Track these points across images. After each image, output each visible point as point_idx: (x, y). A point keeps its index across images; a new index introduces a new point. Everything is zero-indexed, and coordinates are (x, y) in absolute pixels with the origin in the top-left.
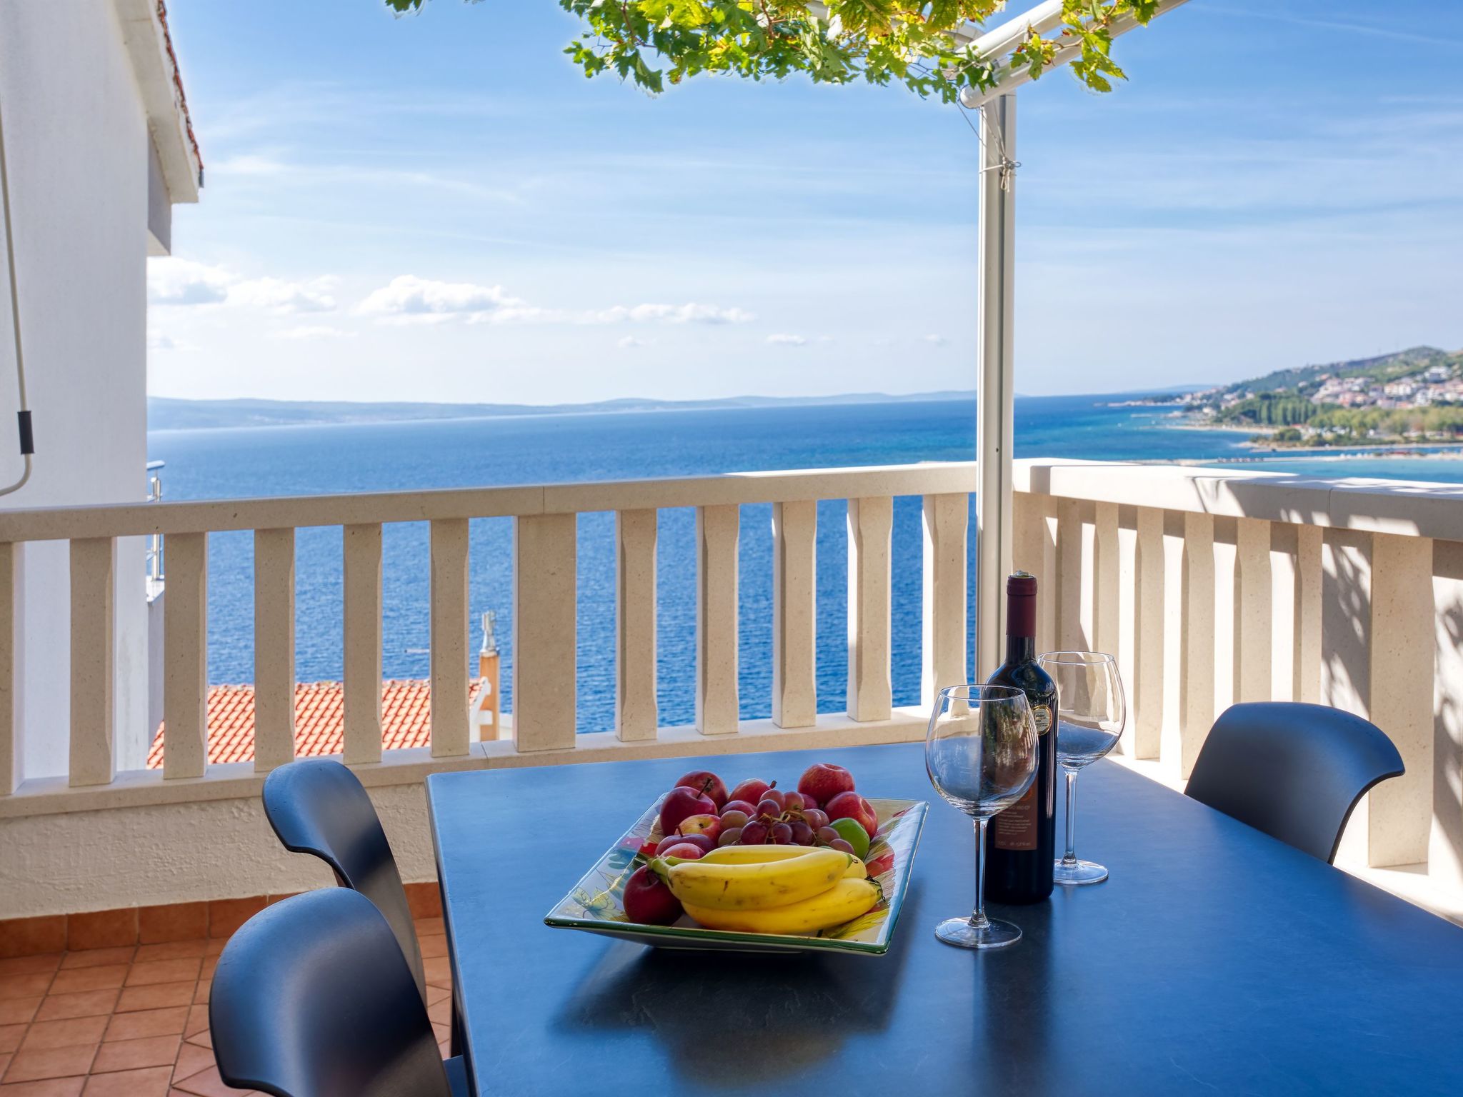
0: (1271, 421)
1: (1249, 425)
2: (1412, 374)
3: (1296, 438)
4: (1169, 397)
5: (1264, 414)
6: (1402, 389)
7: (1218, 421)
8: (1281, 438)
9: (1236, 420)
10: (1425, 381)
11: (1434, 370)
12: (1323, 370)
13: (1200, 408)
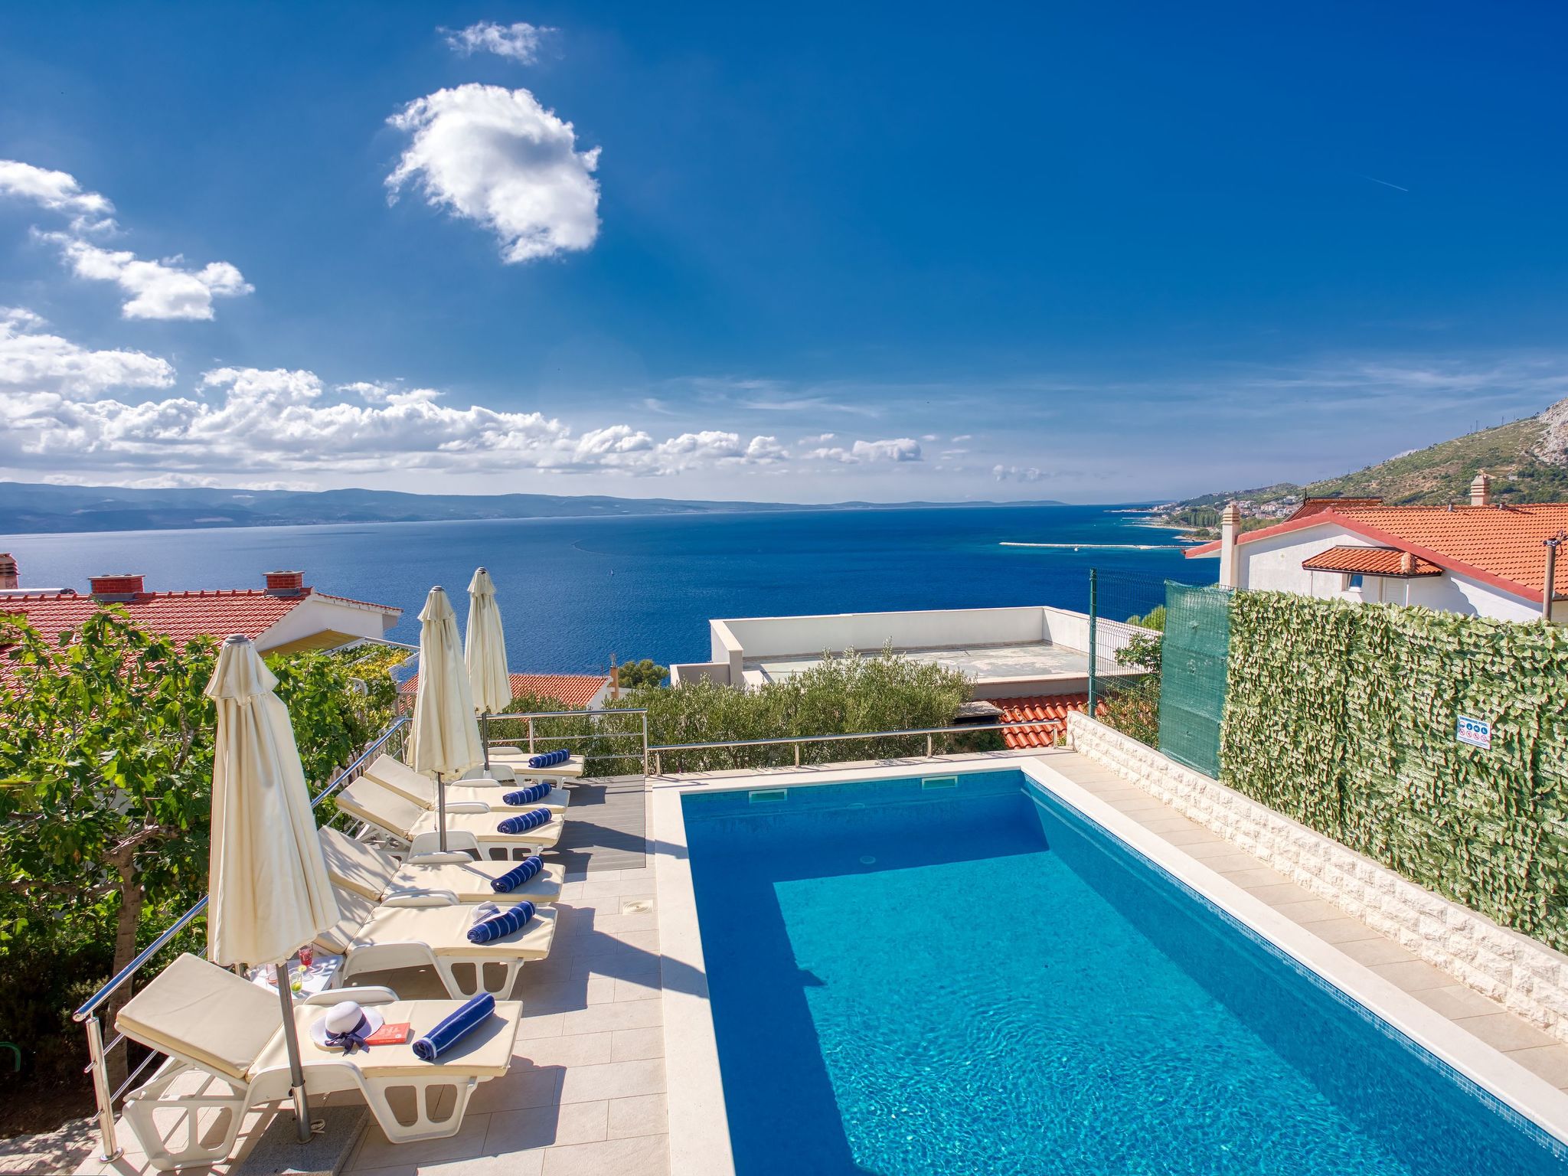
0: (1196, 525)
1: (1184, 526)
2: (1277, 499)
3: (1207, 534)
4: (1146, 507)
5: (1192, 520)
6: (1270, 508)
7: (1168, 523)
8: (1198, 534)
9: (1177, 523)
10: (1283, 503)
11: (1289, 497)
12: (1230, 495)
13: (1160, 515)
